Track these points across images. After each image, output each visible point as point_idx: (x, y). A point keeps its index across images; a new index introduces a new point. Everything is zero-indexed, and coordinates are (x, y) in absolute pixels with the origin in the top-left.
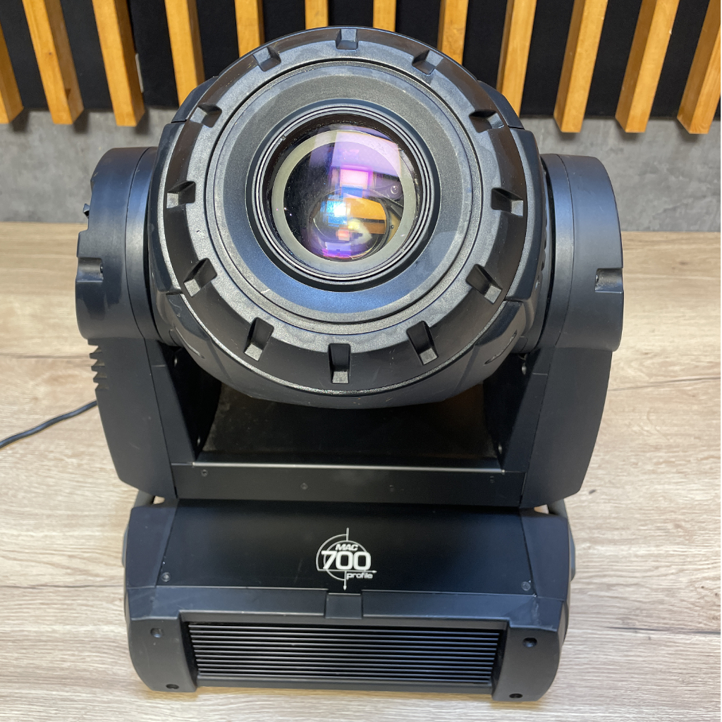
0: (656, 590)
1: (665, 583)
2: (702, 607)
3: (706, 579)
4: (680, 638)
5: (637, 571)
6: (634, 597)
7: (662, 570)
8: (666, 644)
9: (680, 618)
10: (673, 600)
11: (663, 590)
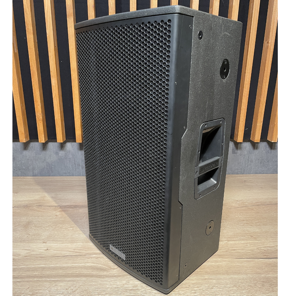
0: (248, 250)
1: (250, 249)
2: (262, 253)
3: (262, 247)
4: (256, 260)
5: (242, 246)
6: (241, 252)
7: (249, 246)
8: (252, 261)
9: (255, 256)
10: (253, 252)
11: (250, 250)
